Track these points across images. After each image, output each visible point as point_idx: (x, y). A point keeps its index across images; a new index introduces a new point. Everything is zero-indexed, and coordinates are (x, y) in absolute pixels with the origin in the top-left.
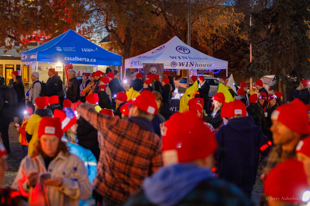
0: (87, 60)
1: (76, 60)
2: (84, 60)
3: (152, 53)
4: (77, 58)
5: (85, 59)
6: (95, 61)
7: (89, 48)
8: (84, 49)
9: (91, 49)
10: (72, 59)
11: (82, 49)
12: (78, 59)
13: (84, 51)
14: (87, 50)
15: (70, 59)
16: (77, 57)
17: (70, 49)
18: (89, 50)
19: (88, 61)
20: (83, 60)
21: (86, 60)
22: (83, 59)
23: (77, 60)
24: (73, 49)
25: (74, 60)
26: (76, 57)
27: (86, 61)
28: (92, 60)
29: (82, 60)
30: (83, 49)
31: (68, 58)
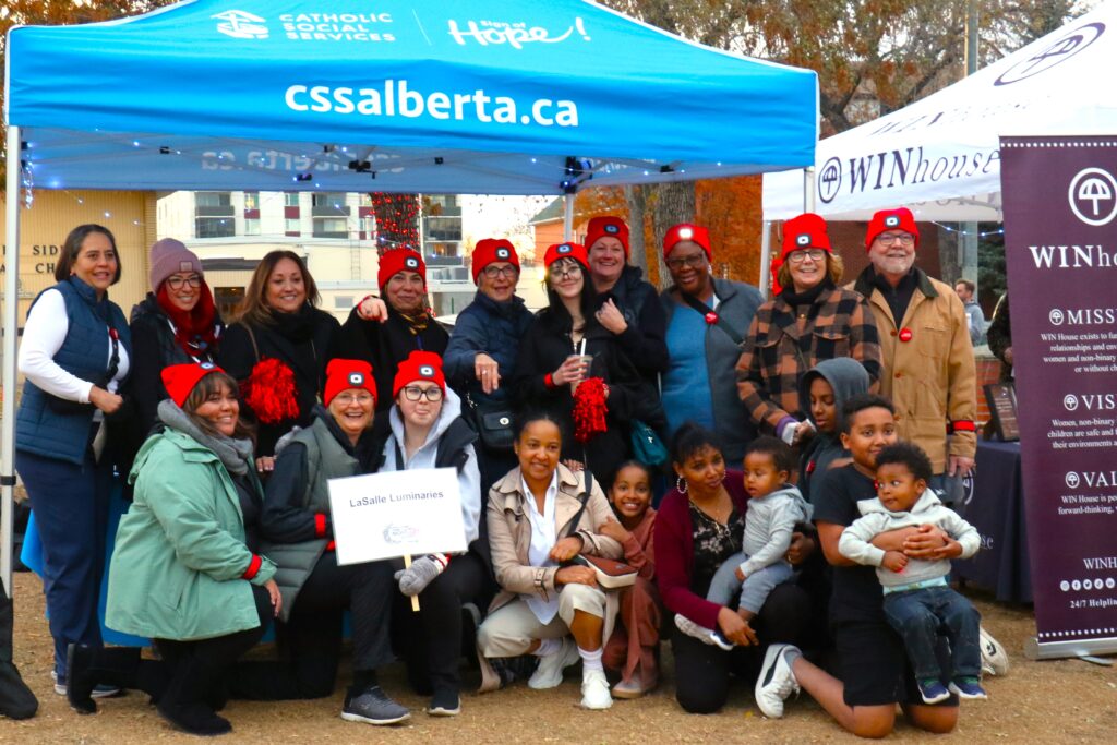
0: (497, 113)
1: (390, 111)
2: (470, 109)
3: (998, 83)
4: (404, 94)
5: (480, 98)
6: (574, 121)
7: (511, 20)
8: (472, 25)
9: (527, 29)
10: (356, 98)
11: (453, 24)
12: (411, 104)
13: (470, 39)
14: (494, 36)
15: (334, 103)
16: (403, 84)
17: (341, 24)
18: (518, 35)
19: (512, 118)
20: (459, 115)
21: (489, 109)
22: (460, 100)
23: (404, 110)
24: (378, 27)
25: (376, 110)
26: (389, 84)
27: (487, 119)
28: (545, 112)
29: (451, 111)
30: (463, 27)
31: (315, 92)
